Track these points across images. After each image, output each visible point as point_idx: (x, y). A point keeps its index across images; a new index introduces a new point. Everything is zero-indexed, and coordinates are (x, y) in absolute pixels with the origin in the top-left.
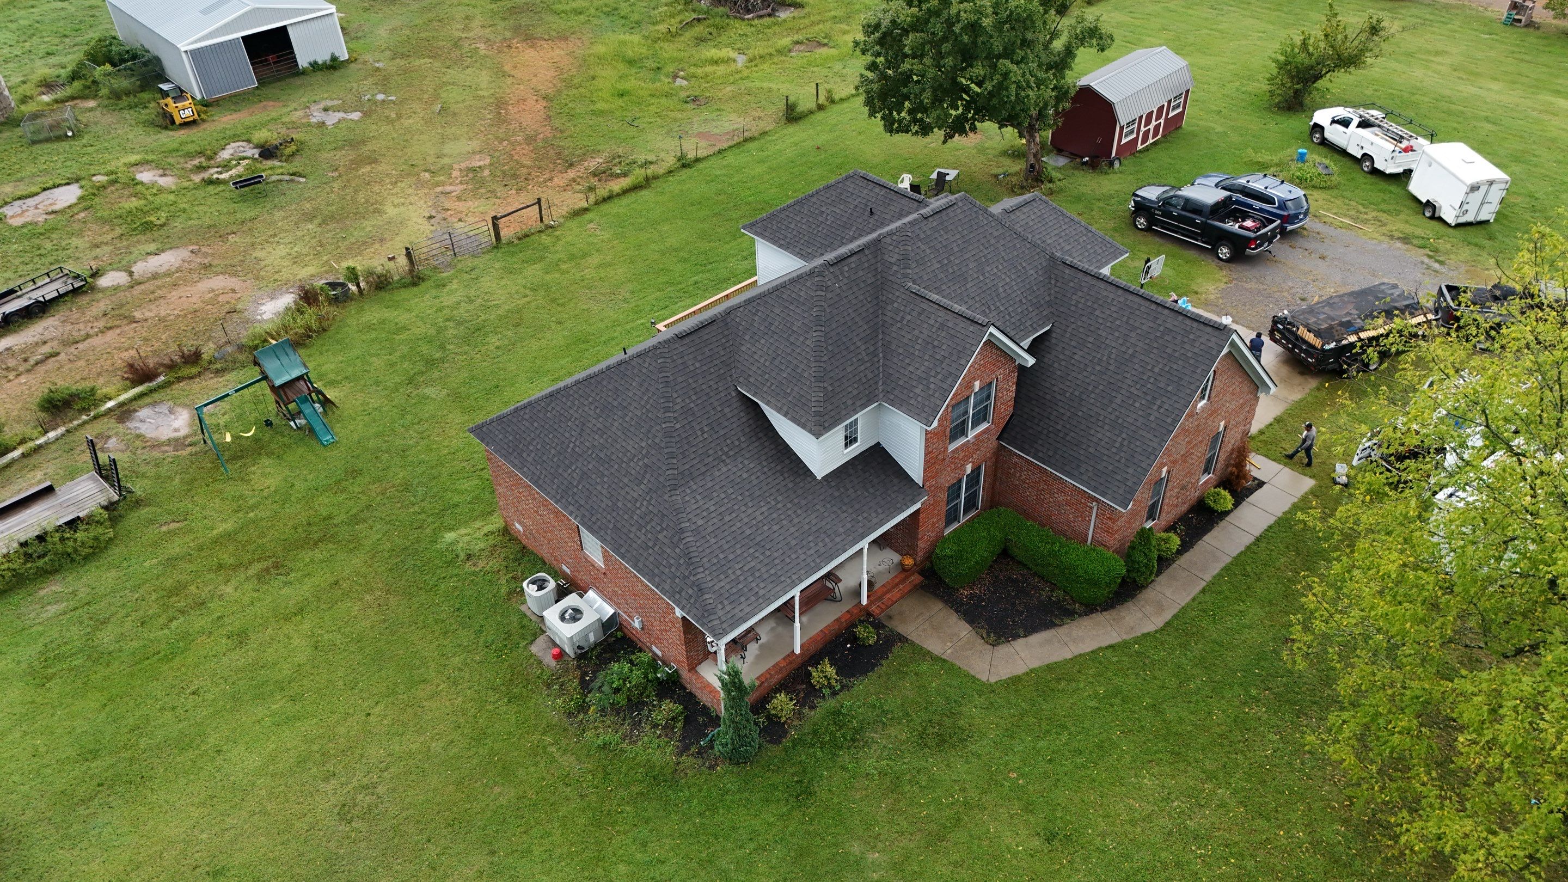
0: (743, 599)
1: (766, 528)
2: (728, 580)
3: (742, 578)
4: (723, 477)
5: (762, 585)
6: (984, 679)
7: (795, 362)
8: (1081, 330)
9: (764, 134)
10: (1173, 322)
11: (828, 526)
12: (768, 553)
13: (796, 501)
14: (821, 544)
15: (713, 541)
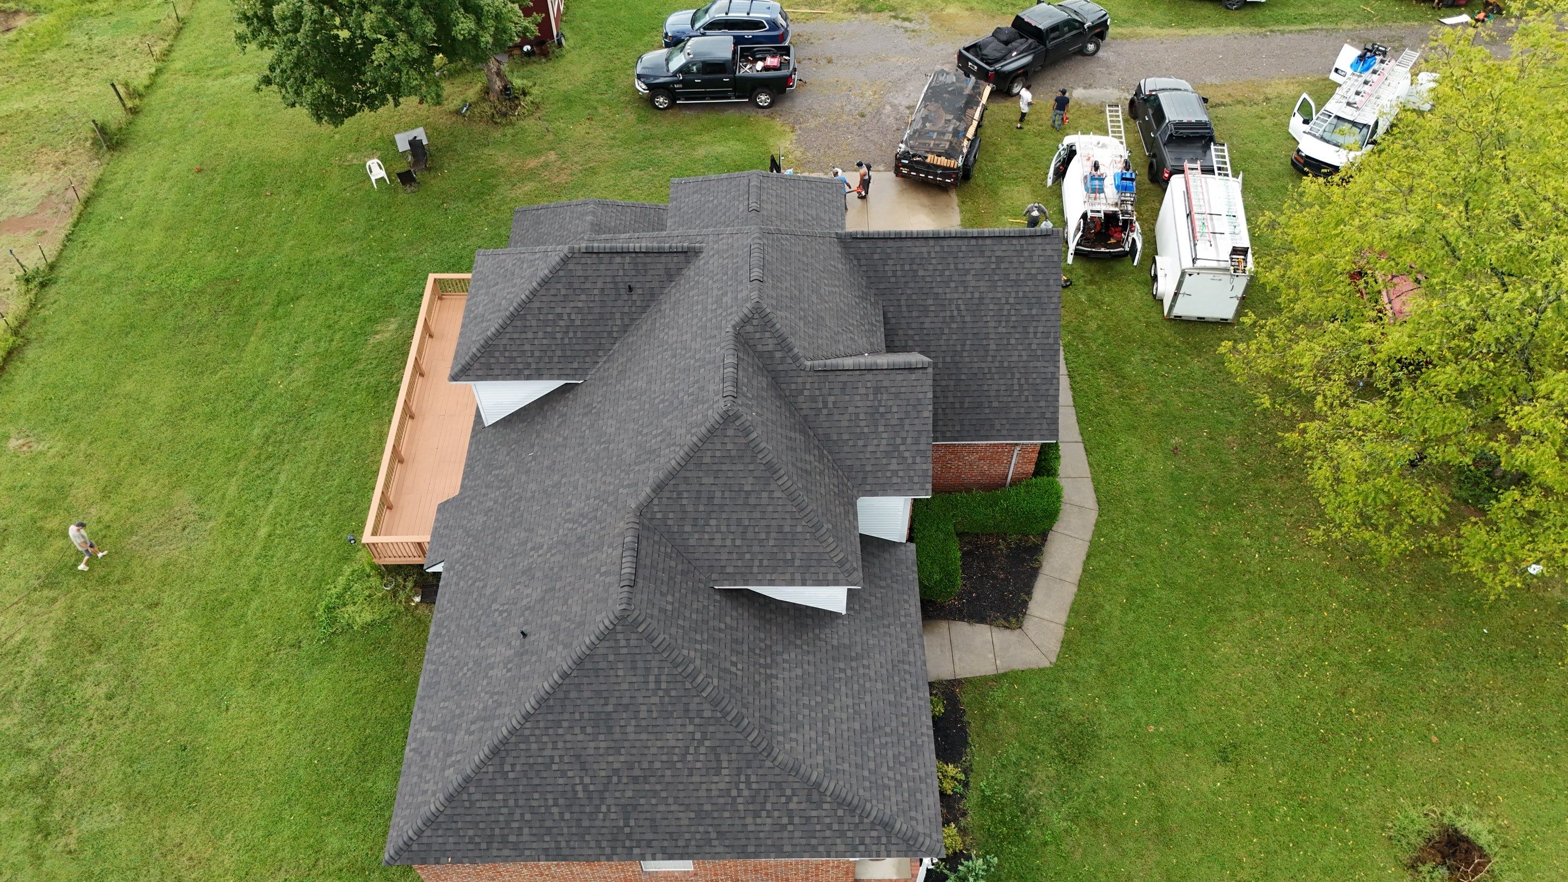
0: (918, 796)
1: (863, 706)
2: (893, 790)
3: (898, 777)
4: (787, 692)
5: (915, 765)
6: (1047, 664)
7: (774, 523)
8: (914, 297)
9: (99, 182)
10: (1000, 249)
11: (895, 652)
12: (888, 730)
13: (853, 654)
14: (907, 677)
15: (846, 766)
